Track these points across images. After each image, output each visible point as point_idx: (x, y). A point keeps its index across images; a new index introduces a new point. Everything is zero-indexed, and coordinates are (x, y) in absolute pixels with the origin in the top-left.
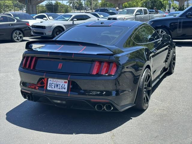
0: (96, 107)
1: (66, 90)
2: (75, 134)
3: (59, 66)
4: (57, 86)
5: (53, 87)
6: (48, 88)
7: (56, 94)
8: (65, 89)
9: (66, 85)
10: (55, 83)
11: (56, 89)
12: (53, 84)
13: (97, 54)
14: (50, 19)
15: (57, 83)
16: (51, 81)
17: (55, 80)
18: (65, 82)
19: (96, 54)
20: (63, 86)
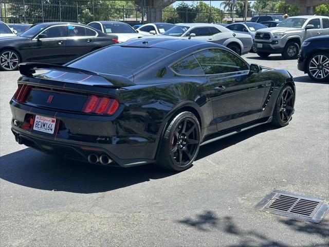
0: (89, 157)
1: (52, 132)
2: (55, 190)
3: (49, 99)
4: (44, 125)
5: (40, 126)
6: (35, 128)
7: (41, 136)
8: (51, 130)
9: (54, 124)
10: (42, 121)
11: (42, 130)
12: (40, 123)
13: (94, 86)
14: (161, 32)
15: (45, 122)
16: (38, 118)
17: (42, 117)
18: (53, 121)
19: (92, 85)
20: (50, 126)
